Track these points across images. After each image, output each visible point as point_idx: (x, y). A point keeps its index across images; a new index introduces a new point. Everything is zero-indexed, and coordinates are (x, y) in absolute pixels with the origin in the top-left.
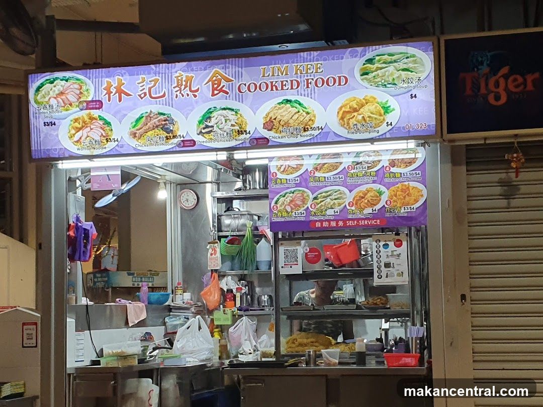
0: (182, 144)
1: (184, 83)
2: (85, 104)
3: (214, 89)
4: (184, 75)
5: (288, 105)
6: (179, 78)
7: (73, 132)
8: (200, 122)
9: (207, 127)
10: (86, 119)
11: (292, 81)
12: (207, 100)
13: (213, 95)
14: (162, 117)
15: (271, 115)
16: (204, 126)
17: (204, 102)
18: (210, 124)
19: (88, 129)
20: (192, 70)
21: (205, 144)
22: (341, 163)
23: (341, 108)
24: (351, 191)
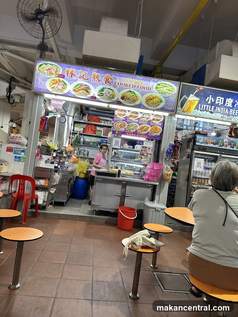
0: (91, 98)
1: (96, 76)
2: (58, 75)
3: (106, 81)
4: (96, 74)
5: (130, 93)
6: (95, 74)
7: (52, 84)
8: (99, 91)
9: (102, 93)
10: (57, 80)
11: (133, 85)
12: (103, 84)
13: (106, 83)
14: (86, 86)
15: (124, 94)
16: (100, 93)
17: (102, 85)
18: (103, 93)
19: (58, 84)
20: (99, 73)
21: (99, 99)
22: (138, 116)
23: (147, 98)
24: (139, 125)
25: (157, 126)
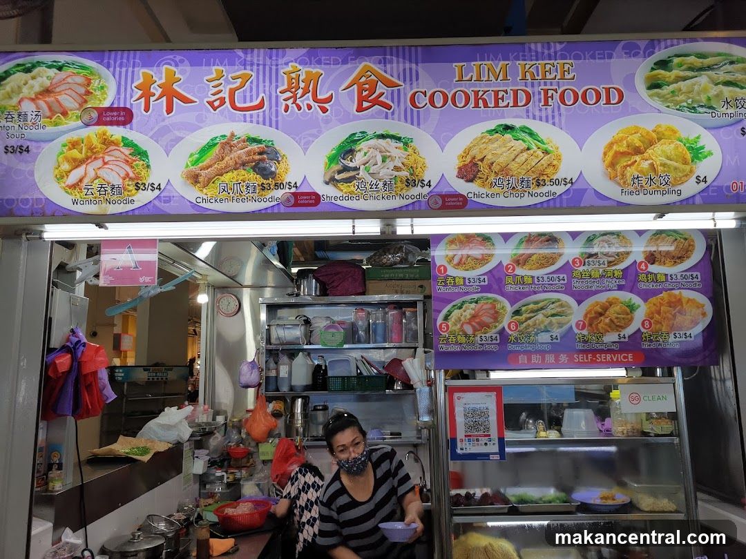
0: (293, 201)
1: (302, 85)
2: (95, 115)
3: (361, 100)
4: (304, 71)
5: (508, 136)
6: (293, 75)
7: (66, 166)
8: (332, 159)
9: (346, 169)
10: (96, 142)
11: (516, 93)
12: (346, 118)
13: (360, 109)
14: (255, 147)
15: (472, 153)
16: (339, 167)
17: (342, 121)
18: (351, 165)
19: (99, 163)
20: (319, 62)
21: (338, 202)
22: (560, 255)
23: (611, 145)
24: (579, 302)
25: (677, 292)
